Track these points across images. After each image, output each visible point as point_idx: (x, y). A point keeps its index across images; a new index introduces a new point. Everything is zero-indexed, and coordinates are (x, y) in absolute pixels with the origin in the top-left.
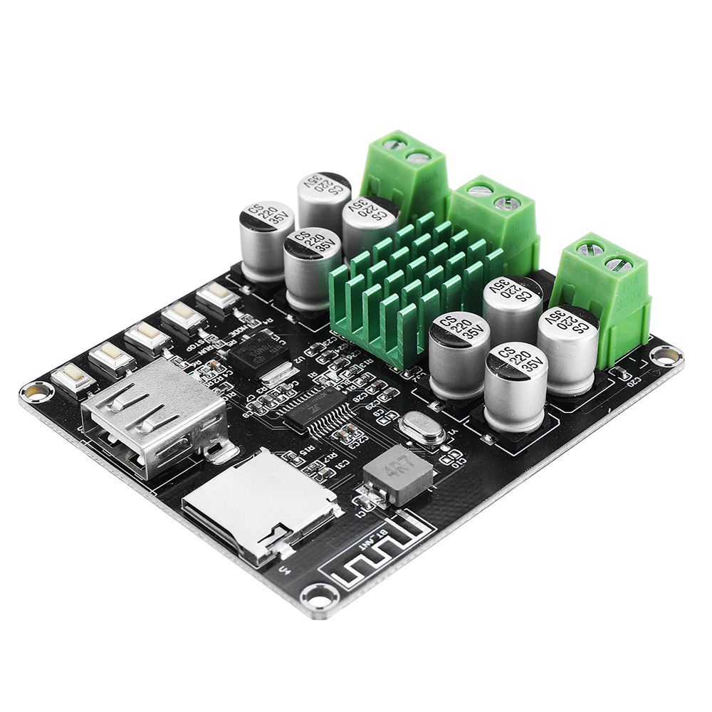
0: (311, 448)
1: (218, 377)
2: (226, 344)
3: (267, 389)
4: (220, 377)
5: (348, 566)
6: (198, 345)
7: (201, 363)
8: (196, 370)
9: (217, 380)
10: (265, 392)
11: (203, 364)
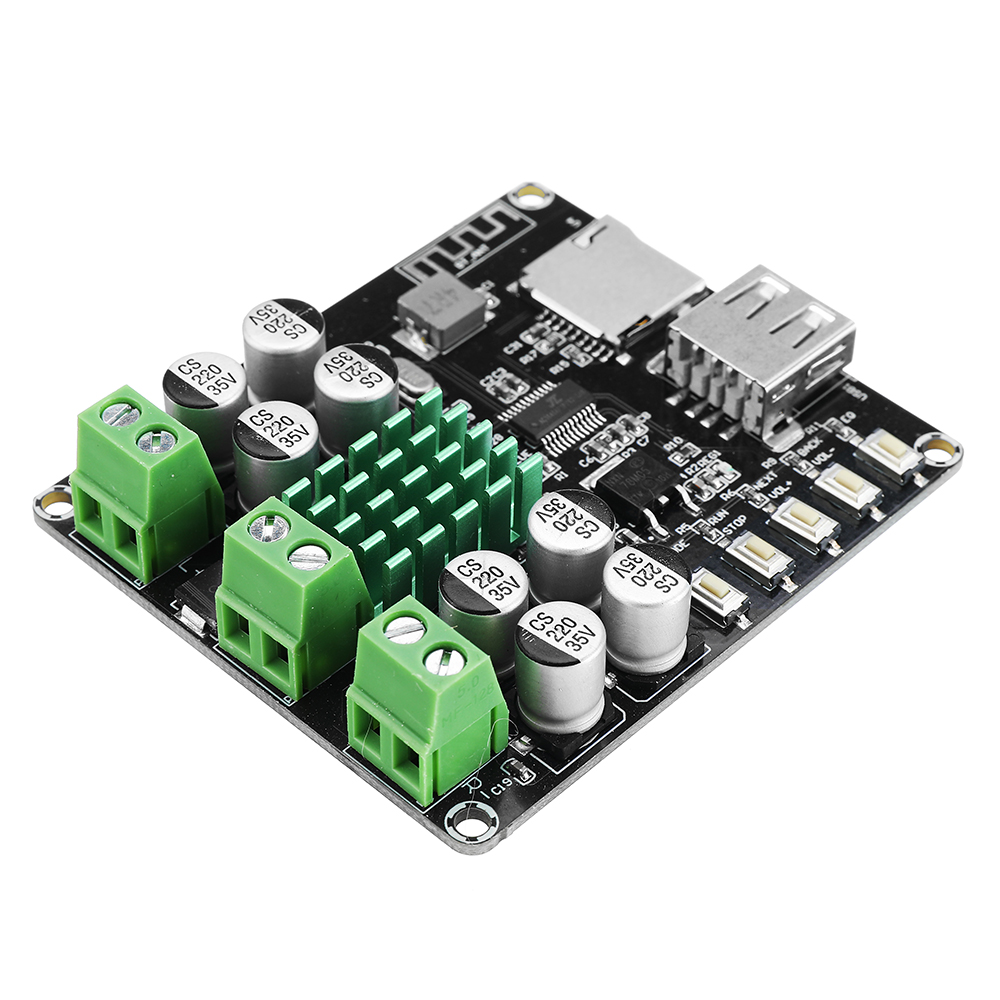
0: (555, 370)
1: (693, 474)
2: (690, 527)
3: (623, 454)
4: (690, 474)
5: (500, 228)
6: (730, 525)
7: (721, 496)
8: (727, 485)
9: (694, 469)
10: (625, 450)
11: (718, 495)
